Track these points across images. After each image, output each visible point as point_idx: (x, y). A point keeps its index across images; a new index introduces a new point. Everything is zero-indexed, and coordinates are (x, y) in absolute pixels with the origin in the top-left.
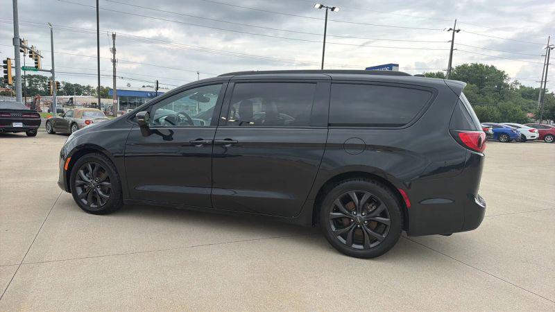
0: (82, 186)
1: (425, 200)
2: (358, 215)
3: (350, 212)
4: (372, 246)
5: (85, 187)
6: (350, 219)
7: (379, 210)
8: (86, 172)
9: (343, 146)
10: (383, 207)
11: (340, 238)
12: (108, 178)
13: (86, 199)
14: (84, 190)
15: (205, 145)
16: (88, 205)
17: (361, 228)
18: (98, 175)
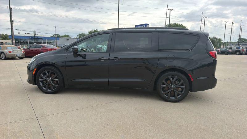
0: (42, 82)
1: (198, 78)
2: (172, 85)
3: (169, 85)
4: (178, 97)
5: (44, 82)
6: (169, 87)
7: (181, 83)
8: (44, 74)
9: (166, 58)
10: (182, 81)
11: (165, 95)
12: (57, 77)
13: (45, 87)
14: (43, 83)
15: (105, 60)
16: (46, 90)
17: (173, 90)
18: (51, 76)
